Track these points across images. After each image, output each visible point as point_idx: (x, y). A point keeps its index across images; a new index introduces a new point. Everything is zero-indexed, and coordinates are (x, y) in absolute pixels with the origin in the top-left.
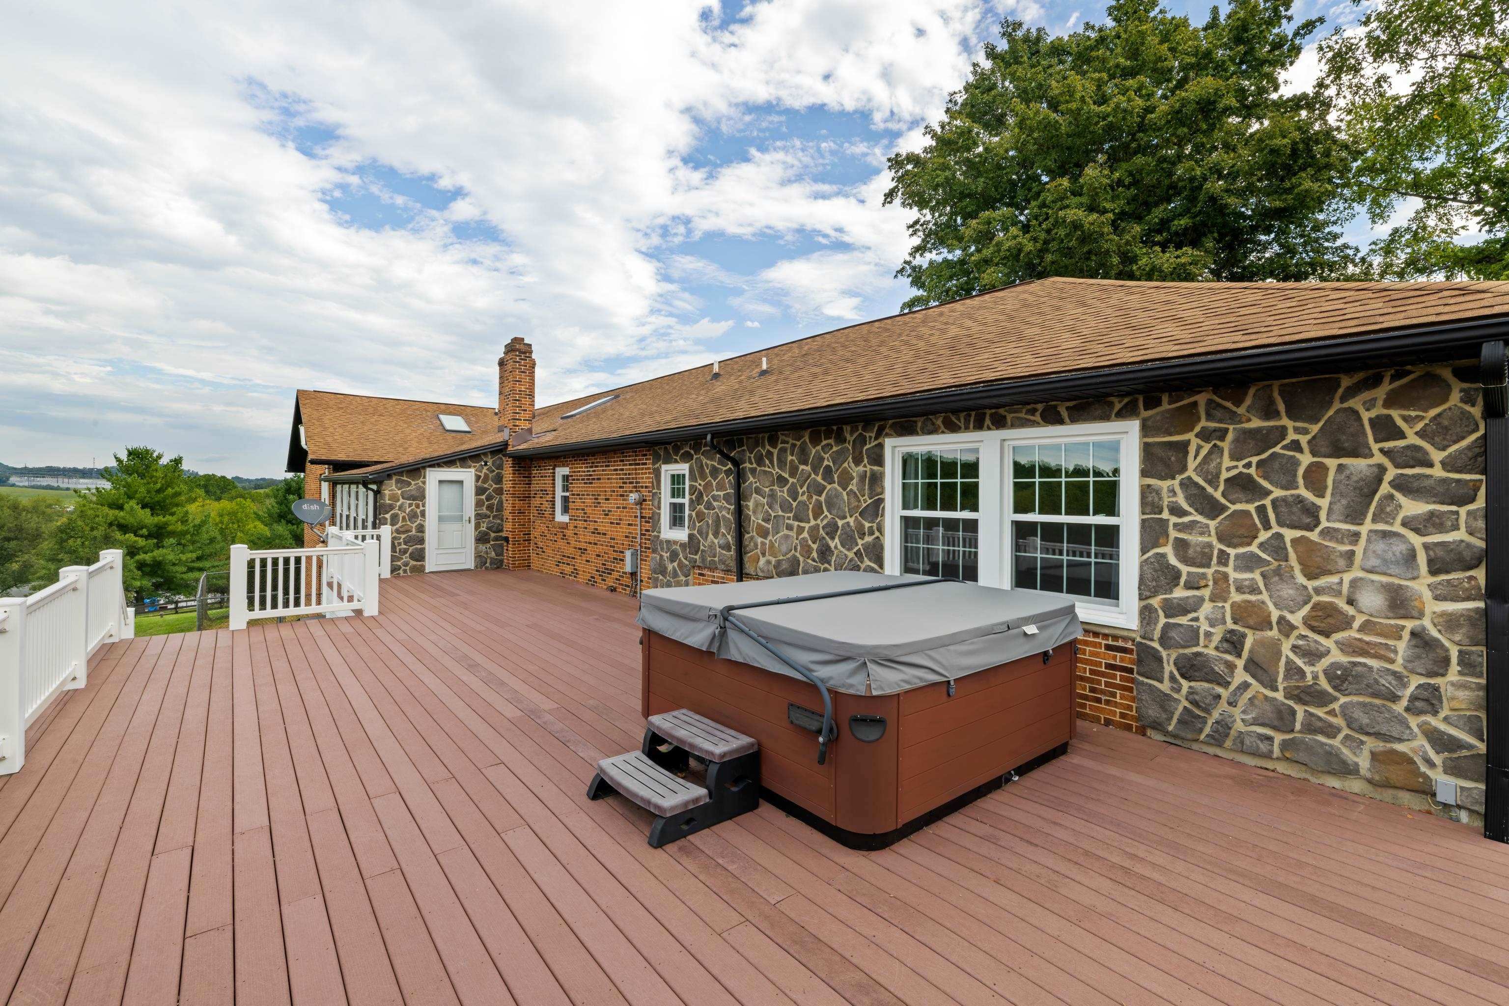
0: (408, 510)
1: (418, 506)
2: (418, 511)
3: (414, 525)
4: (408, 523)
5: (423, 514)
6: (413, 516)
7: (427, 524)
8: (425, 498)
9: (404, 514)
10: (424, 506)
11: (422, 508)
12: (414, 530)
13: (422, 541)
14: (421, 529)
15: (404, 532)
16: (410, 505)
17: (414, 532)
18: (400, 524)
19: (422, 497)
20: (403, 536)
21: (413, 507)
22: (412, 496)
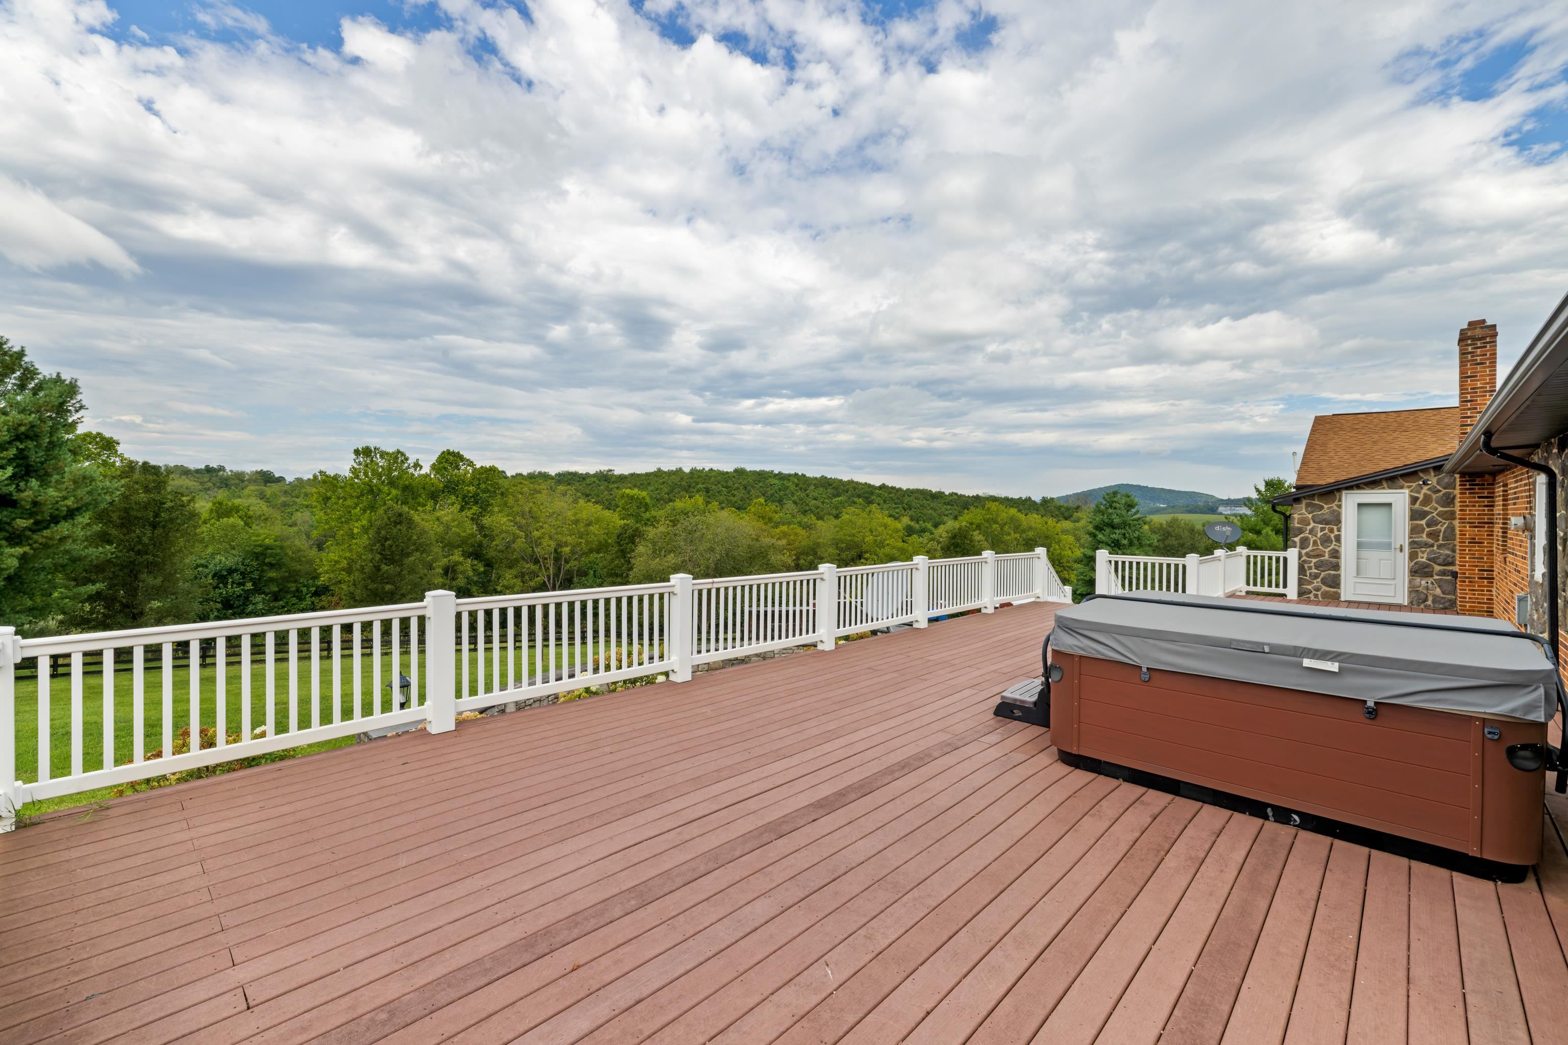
0: (1319, 534)
1: (1331, 531)
2: (1332, 536)
3: (1327, 550)
4: (1320, 547)
5: (1338, 539)
6: (1326, 540)
7: (1343, 550)
8: (1340, 522)
9: (1314, 538)
10: (1339, 530)
11: (1336, 533)
12: (1327, 555)
13: (1337, 567)
14: (1336, 554)
15: (1315, 557)
16: (1322, 529)
17: (1327, 557)
18: (1310, 548)
19: (1337, 521)
20: (1314, 560)
21: (1326, 531)
22: (1324, 520)
